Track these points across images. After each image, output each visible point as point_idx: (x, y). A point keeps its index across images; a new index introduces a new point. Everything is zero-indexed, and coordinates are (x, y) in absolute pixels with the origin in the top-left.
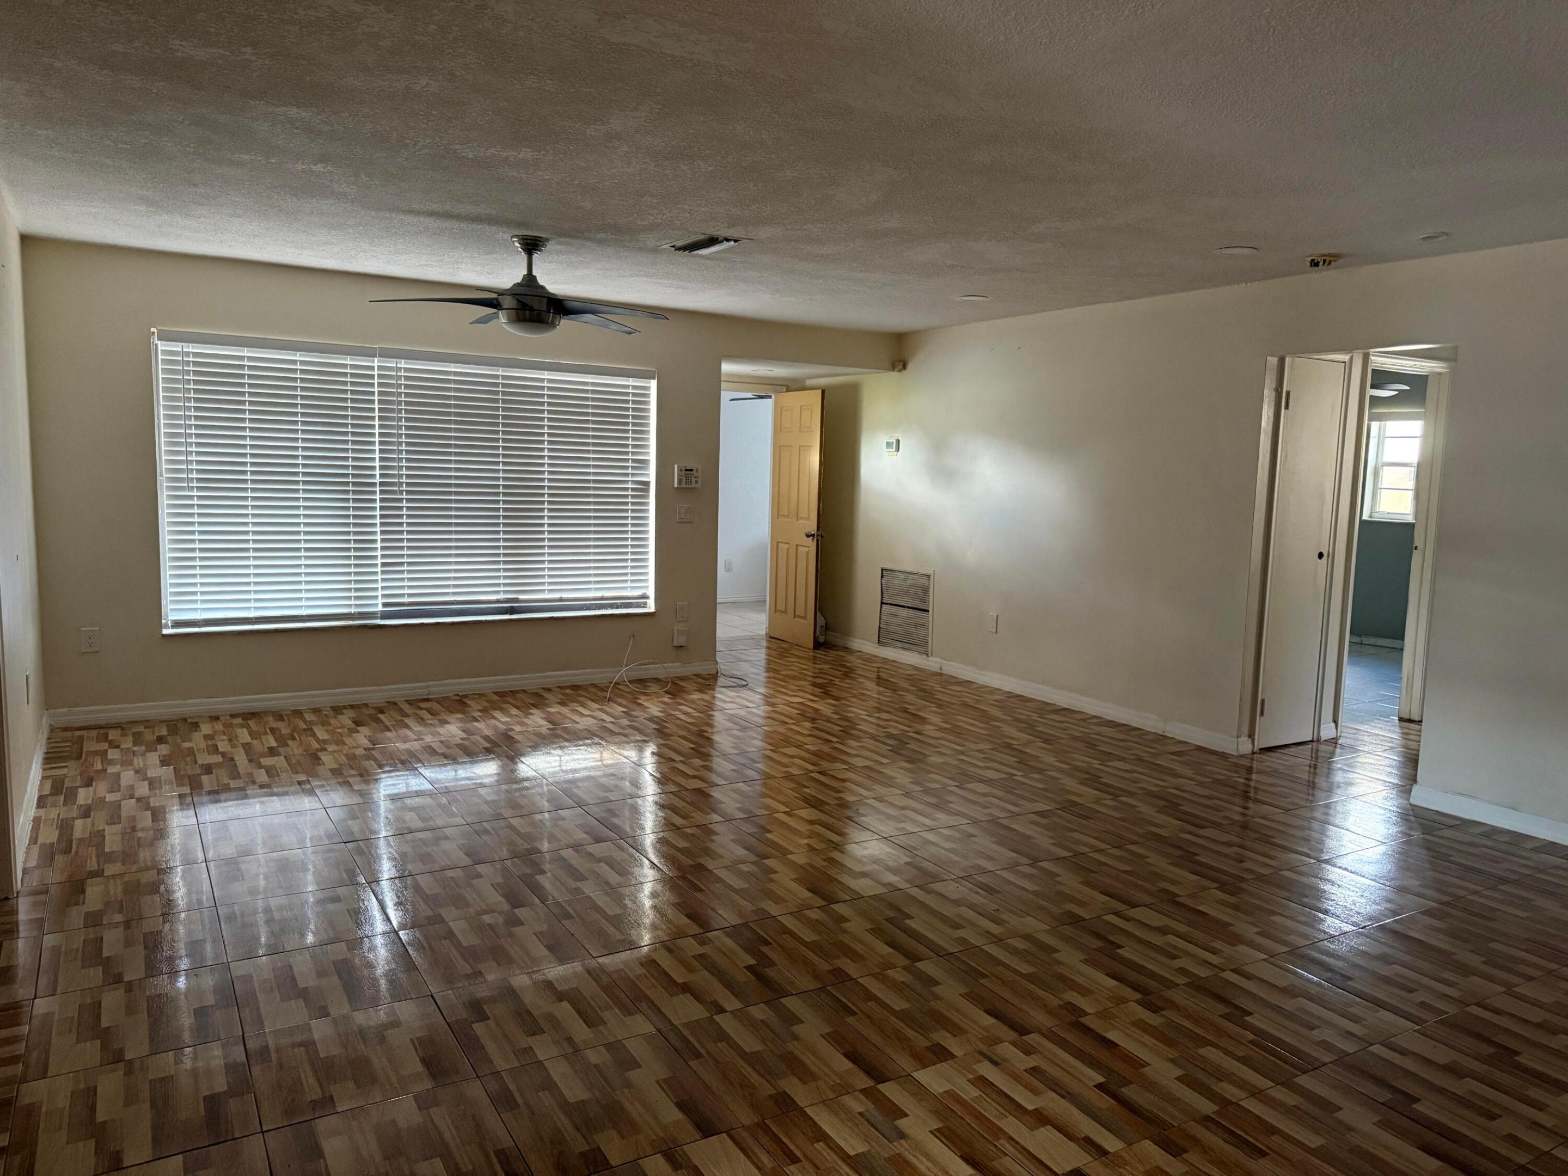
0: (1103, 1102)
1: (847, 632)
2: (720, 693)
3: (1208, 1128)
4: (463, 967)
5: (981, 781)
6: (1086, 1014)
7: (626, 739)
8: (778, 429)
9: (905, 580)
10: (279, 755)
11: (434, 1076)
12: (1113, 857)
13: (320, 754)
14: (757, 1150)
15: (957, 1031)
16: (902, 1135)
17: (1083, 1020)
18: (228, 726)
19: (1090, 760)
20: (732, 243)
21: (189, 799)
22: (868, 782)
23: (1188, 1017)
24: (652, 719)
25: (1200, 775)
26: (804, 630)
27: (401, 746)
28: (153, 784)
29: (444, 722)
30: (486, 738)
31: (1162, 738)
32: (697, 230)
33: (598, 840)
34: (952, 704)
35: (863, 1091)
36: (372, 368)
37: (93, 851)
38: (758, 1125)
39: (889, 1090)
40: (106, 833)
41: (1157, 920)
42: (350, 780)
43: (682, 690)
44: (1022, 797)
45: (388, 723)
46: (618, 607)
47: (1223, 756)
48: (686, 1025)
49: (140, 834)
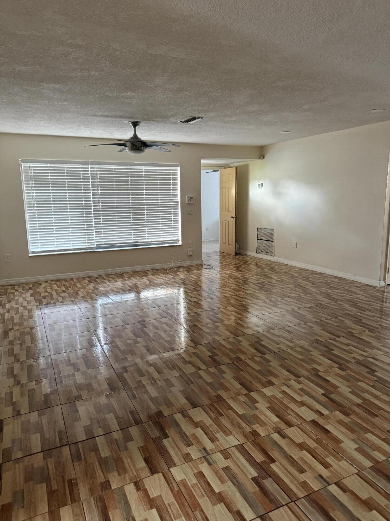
0: (323, 399)
1: (246, 250)
2: (204, 270)
3: (359, 408)
4: (121, 356)
5: (289, 297)
6: (320, 371)
7: (172, 286)
8: (221, 182)
9: (265, 231)
10: (66, 292)
11: (111, 389)
12: (333, 321)
13: (78, 292)
14: (210, 412)
15: (276, 376)
16: (257, 408)
17: (318, 373)
18: (50, 284)
19: (327, 290)
20: (201, 119)
21: (39, 307)
22: (251, 298)
23: (355, 372)
24: (181, 279)
25: (366, 294)
26: (231, 249)
27: (104, 289)
28: (28, 302)
29: (116, 281)
30: (129, 286)
31: (353, 282)
32: (189, 115)
33: (163, 317)
34: (281, 272)
35: (245, 395)
36: (88, 168)
37: (11, 322)
38: (211, 404)
39: (253, 394)
40: (15, 317)
41: (347, 342)
42: (88, 300)
43: (191, 270)
44: (303, 302)
45: (99, 282)
46: (170, 243)
47: (374, 287)
48: (189, 374)
49: (24, 317)
